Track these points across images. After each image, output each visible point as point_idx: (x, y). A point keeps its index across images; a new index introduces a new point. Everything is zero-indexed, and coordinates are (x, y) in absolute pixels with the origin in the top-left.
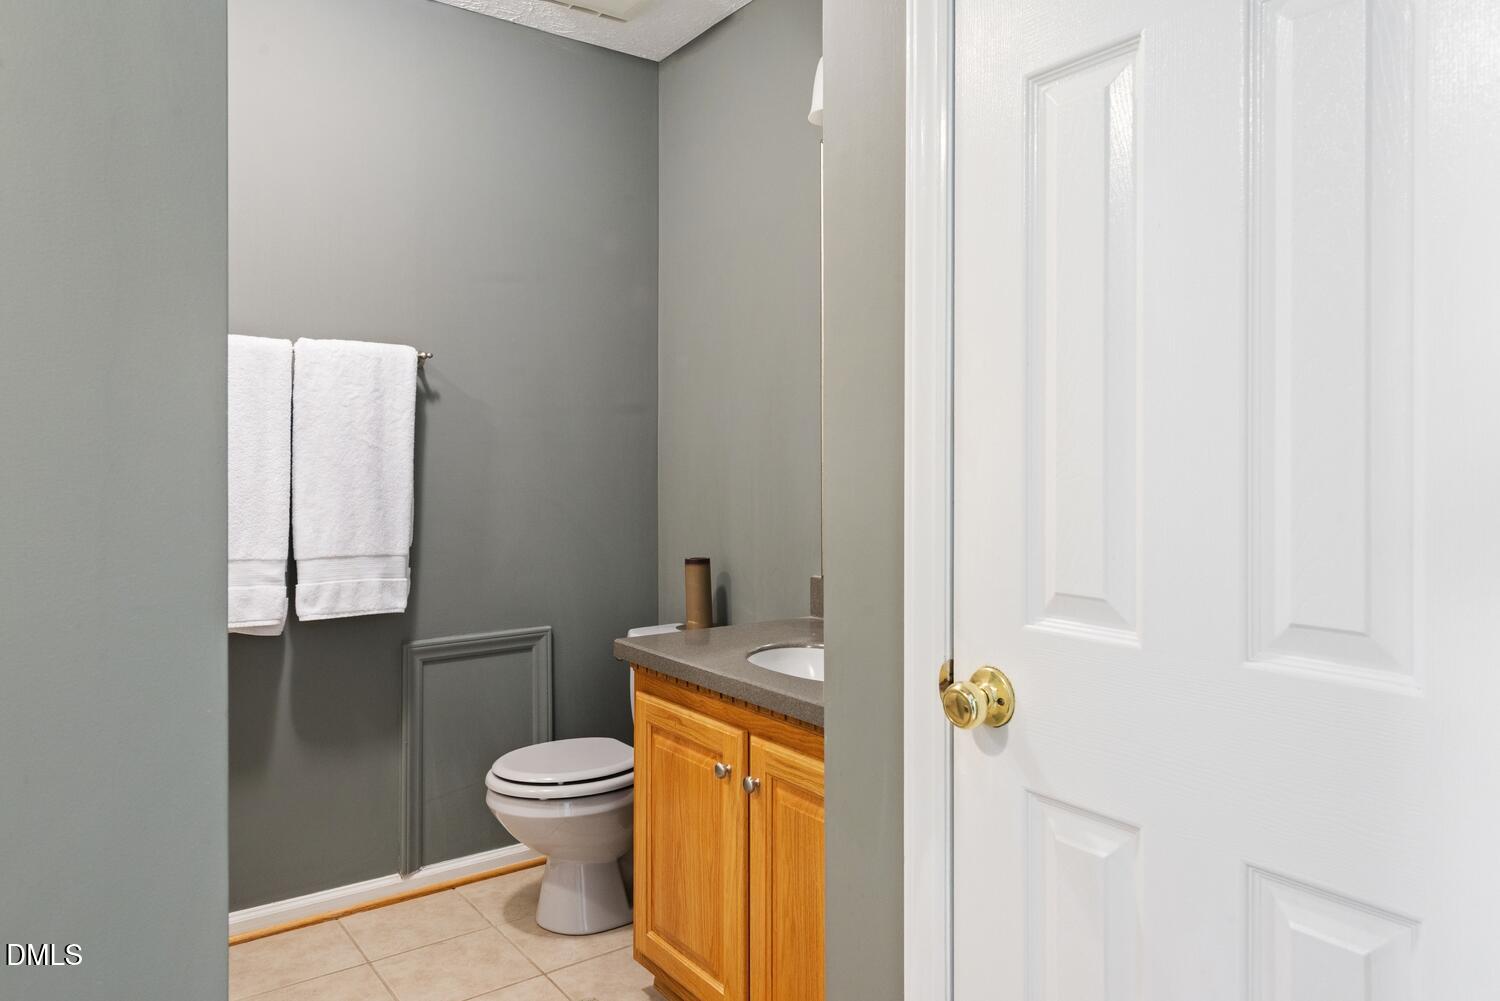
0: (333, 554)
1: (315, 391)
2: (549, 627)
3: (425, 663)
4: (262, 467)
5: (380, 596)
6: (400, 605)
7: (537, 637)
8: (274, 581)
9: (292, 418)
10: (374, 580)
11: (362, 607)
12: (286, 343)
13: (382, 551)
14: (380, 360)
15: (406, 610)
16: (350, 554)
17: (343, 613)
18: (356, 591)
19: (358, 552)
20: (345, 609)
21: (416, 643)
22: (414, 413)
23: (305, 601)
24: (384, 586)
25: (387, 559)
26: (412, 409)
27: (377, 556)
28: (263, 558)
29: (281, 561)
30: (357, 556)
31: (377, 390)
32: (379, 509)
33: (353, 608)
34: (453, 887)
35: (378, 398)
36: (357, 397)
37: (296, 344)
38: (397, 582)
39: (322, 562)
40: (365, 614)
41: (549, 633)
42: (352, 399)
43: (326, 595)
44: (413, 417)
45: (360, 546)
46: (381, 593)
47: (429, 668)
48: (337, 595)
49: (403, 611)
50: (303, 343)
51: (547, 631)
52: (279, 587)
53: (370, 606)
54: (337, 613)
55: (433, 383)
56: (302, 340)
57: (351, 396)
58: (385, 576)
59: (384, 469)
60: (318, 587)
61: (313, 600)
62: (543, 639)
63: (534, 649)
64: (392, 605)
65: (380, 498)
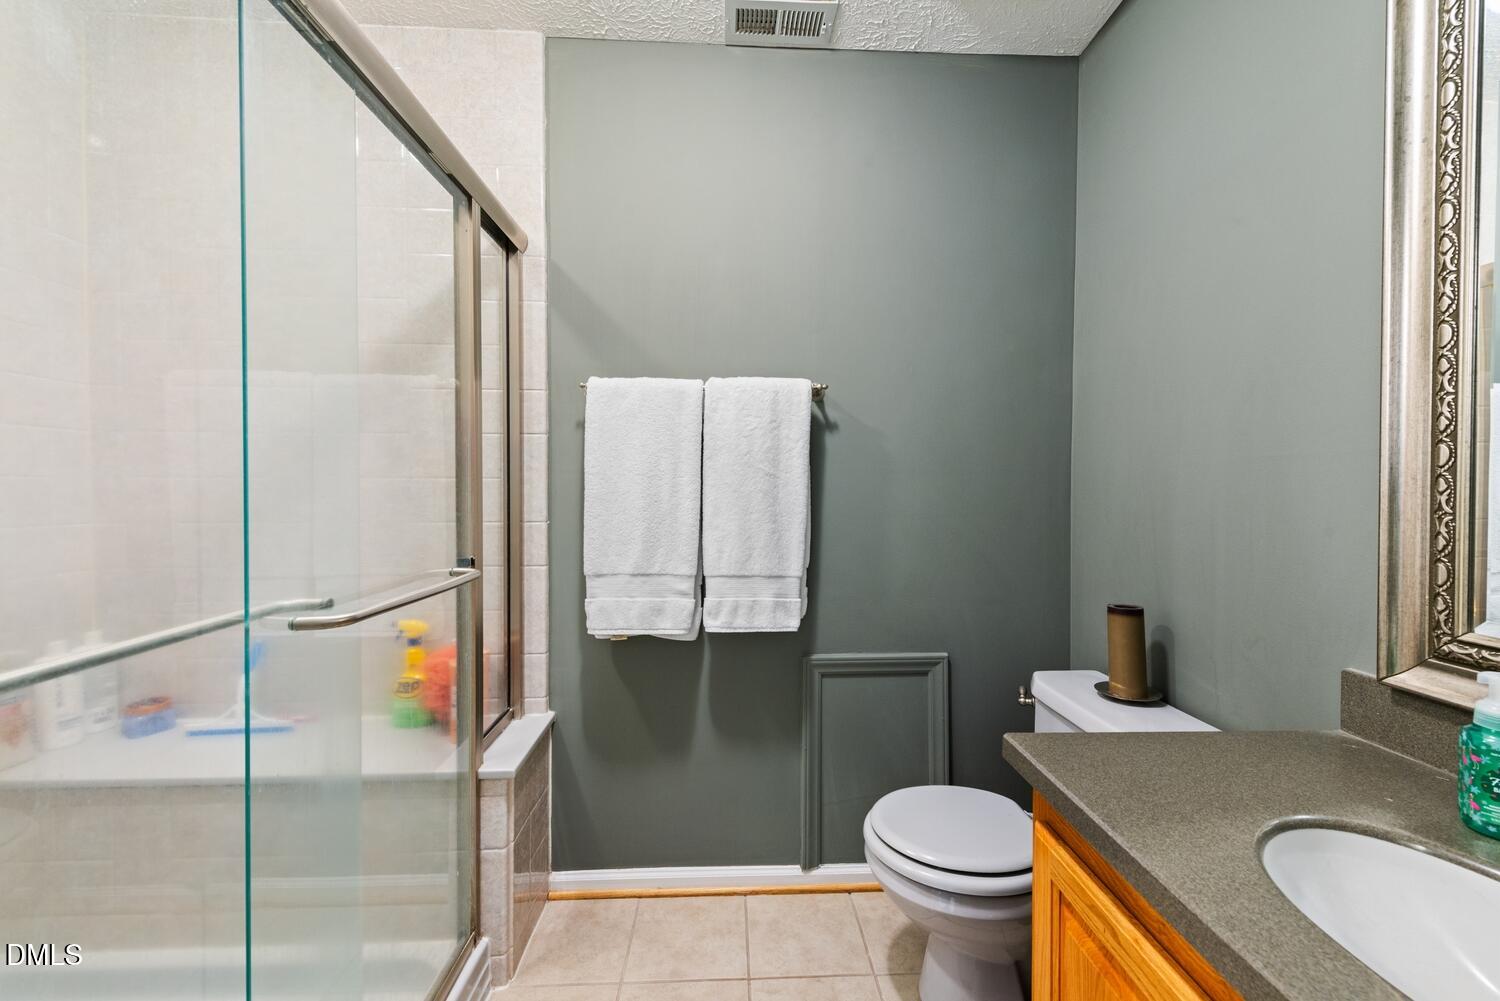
0: (732, 573)
1: (719, 424)
2: (946, 654)
3: (823, 676)
4: (676, 492)
5: (772, 615)
6: (792, 624)
7: (934, 663)
8: (684, 594)
9: (702, 449)
10: (767, 599)
11: (756, 624)
12: (699, 382)
13: (776, 572)
14: (777, 393)
15: (800, 628)
16: (746, 574)
17: (740, 628)
18: (751, 608)
19: (753, 573)
20: (742, 625)
21: (815, 657)
22: (808, 442)
23: (710, 614)
24: (777, 606)
25: (781, 580)
26: (806, 437)
27: (770, 577)
28: (675, 573)
29: (690, 577)
30: (753, 576)
31: (772, 421)
32: (774, 532)
33: (748, 625)
34: (849, 891)
35: (775, 428)
36: (756, 428)
37: (707, 383)
38: (790, 602)
39: (722, 580)
40: (759, 631)
41: (946, 661)
42: (752, 430)
43: (725, 610)
44: (808, 446)
45: (756, 567)
46: (774, 612)
47: (826, 681)
48: (735, 609)
49: (796, 630)
50: (714, 381)
51: (943, 658)
52: (688, 600)
53: (764, 624)
54: (735, 628)
55: (833, 414)
56: (712, 379)
57: (749, 428)
58: (778, 595)
59: (780, 495)
60: (720, 602)
61: (716, 615)
62: (939, 668)
63: (930, 675)
64: (785, 623)
65: (774, 522)
